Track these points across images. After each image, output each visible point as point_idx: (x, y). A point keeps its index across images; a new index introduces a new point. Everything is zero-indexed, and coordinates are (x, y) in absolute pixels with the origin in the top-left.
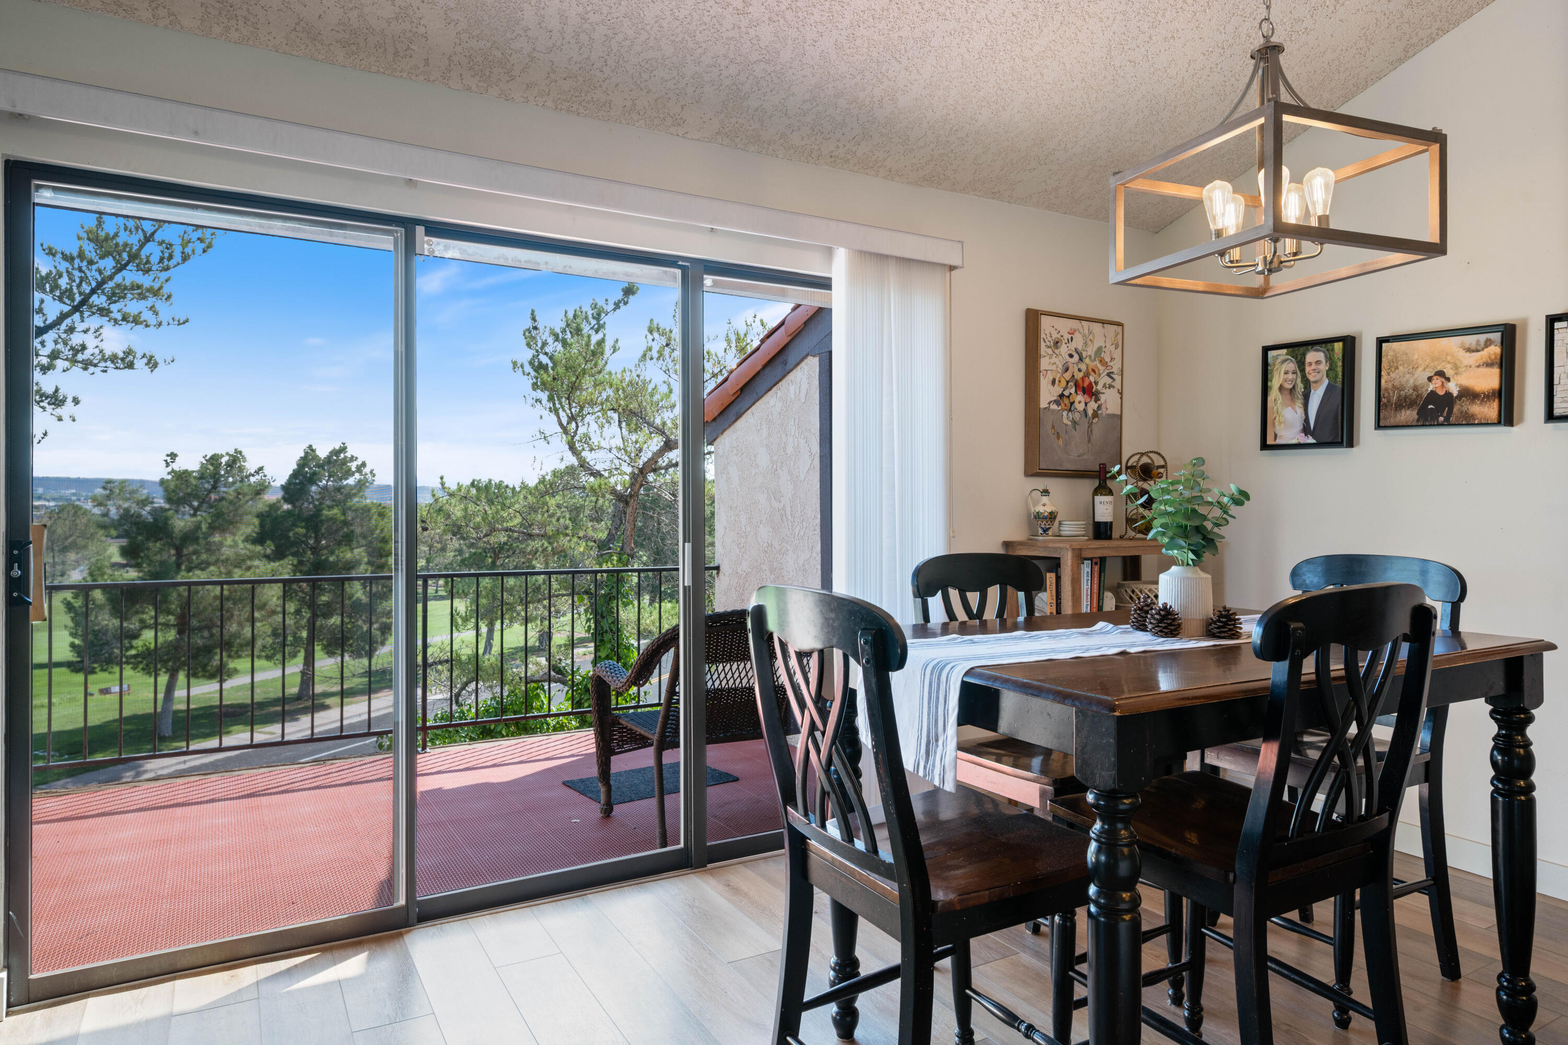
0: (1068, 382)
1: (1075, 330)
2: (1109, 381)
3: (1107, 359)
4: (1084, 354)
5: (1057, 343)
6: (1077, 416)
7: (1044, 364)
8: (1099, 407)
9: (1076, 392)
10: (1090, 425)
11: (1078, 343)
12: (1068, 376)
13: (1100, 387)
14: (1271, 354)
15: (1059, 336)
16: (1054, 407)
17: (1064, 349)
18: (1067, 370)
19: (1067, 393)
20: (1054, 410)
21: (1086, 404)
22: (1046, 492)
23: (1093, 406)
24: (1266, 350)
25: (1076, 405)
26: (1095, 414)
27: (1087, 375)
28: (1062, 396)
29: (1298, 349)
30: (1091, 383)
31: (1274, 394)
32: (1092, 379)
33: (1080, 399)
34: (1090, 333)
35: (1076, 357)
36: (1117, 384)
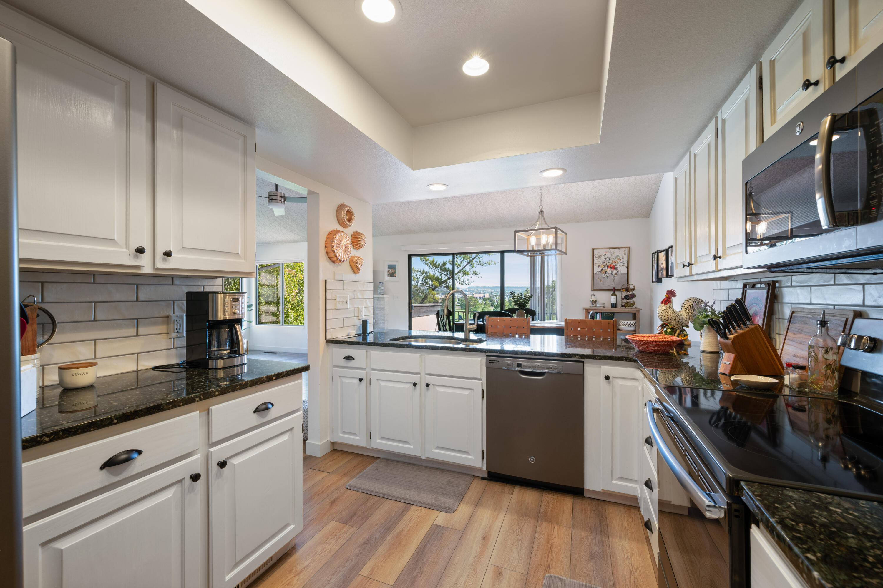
0: (604, 266)
1: (607, 252)
2: (622, 264)
3: (621, 258)
4: (611, 258)
5: (600, 256)
6: (608, 275)
7: (595, 262)
8: (617, 272)
9: (608, 268)
10: (614, 277)
11: (609, 255)
12: (604, 264)
13: (618, 266)
15: (601, 254)
16: (599, 273)
17: (603, 258)
18: (604, 263)
19: (604, 269)
20: (598, 274)
21: (612, 271)
22: (594, 295)
23: (614, 272)
24: (652, 254)
25: (608, 272)
26: (616, 274)
27: (613, 263)
28: (602, 270)
29: (658, 252)
30: (614, 265)
31: (653, 267)
32: (614, 264)
33: (609, 271)
34: (613, 252)
35: (608, 259)
36: (626, 264)
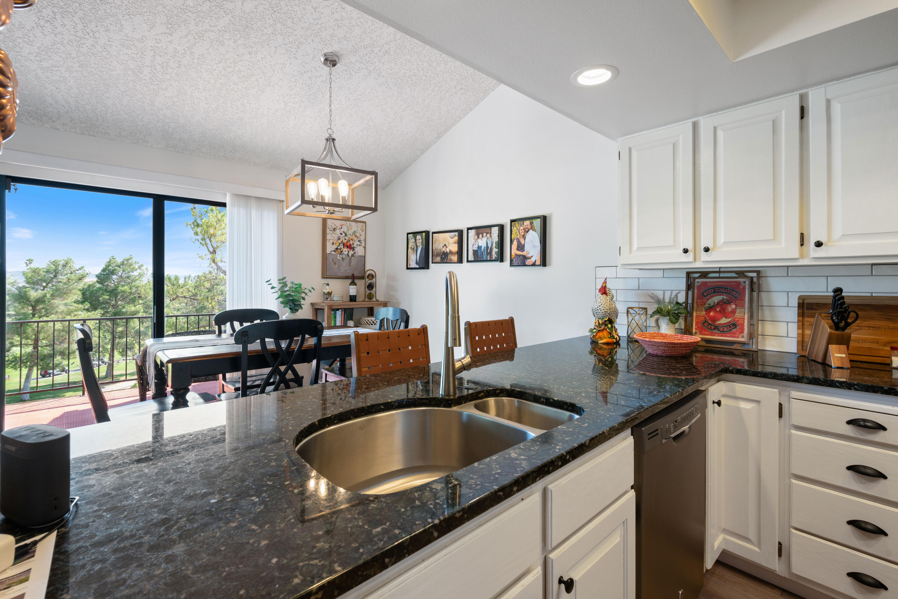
0: (340, 244)
1: (343, 225)
2: (359, 243)
3: (358, 235)
4: (347, 234)
5: (334, 229)
6: (344, 256)
7: (329, 237)
8: (354, 253)
9: (344, 247)
10: (350, 259)
11: (345, 229)
12: (340, 241)
13: (355, 246)
14: (409, 235)
15: (335, 227)
16: (333, 253)
17: (338, 232)
18: (339, 239)
19: (339, 248)
20: (333, 254)
21: (348, 252)
22: (328, 284)
23: (351, 252)
24: (408, 234)
25: (344, 252)
26: (353, 255)
27: (349, 241)
28: (337, 249)
30: (350, 244)
31: (410, 250)
32: (351, 242)
33: (345, 251)
34: (350, 225)
35: (344, 235)
36: (363, 244)
